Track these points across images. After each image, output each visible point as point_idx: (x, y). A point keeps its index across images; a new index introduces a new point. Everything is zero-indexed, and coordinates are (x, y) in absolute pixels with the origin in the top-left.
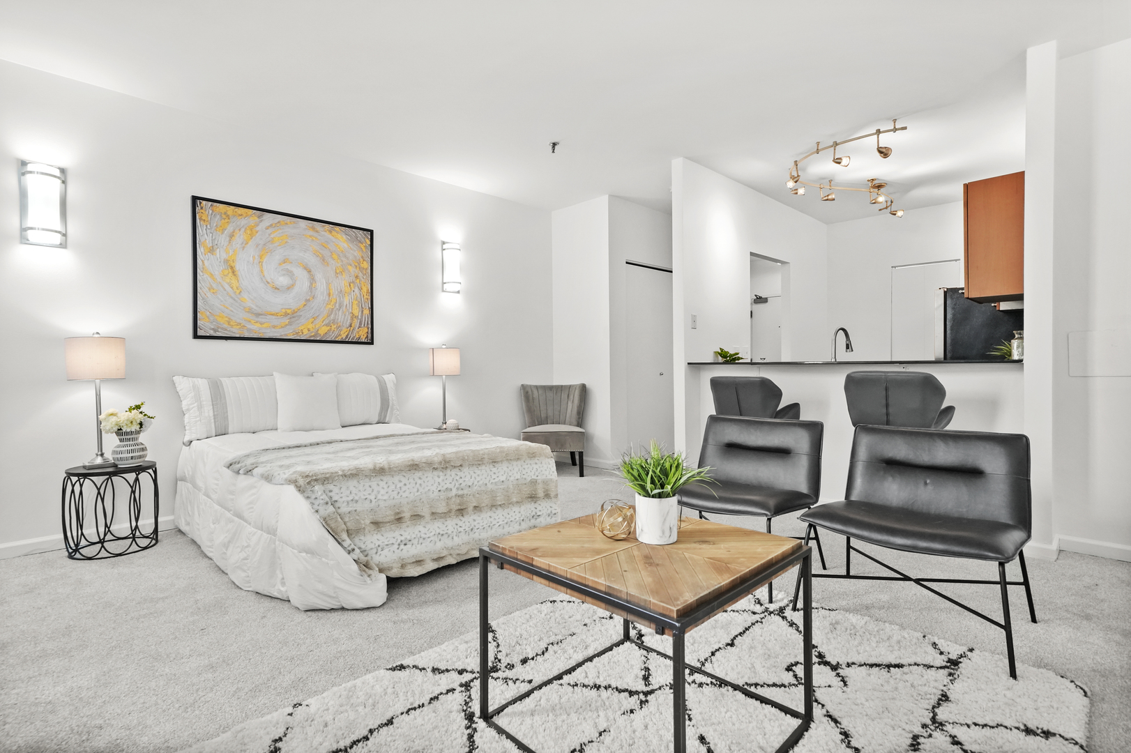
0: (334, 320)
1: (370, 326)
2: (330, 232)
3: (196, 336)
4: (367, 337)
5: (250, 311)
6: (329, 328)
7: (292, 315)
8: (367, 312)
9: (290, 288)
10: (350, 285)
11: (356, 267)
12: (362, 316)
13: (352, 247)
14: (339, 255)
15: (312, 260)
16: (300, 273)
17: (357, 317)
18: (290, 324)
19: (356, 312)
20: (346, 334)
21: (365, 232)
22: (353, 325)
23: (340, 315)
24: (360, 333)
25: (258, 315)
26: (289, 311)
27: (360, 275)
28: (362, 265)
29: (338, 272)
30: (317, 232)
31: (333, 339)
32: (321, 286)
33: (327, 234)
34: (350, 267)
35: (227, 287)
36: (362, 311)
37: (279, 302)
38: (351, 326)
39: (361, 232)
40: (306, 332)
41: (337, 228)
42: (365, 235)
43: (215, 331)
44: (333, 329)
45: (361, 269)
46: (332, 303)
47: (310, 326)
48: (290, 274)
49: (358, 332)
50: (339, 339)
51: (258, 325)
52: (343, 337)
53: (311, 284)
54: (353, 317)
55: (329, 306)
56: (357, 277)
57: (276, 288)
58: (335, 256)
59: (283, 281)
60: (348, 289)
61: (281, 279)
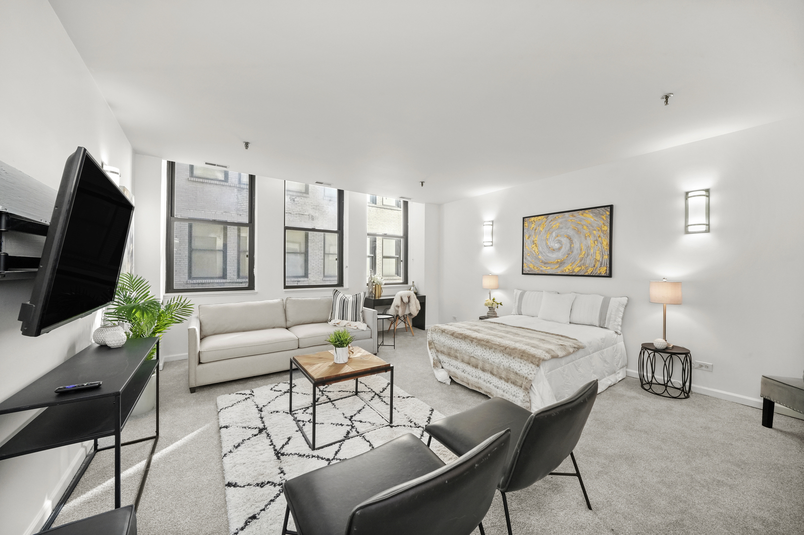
0: (583, 263)
1: (608, 266)
2: (582, 214)
3: (523, 274)
4: (606, 272)
5: (542, 262)
6: (580, 268)
7: (561, 263)
8: (606, 257)
9: (559, 249)
10: (594, 242)
11: (599, 230)
12: (602, 260)
13: (596, 219)
14: (587, 226)
15: (571, 232)
16: (565, 241)
17: (598, 261)
18: (559, 267)
19: (598, 257)
20: (591, 271)
21: (606, 208)
22: (596, 266)
23: (588, 260)
24: (601, 270)
25: (545, 263)
26: (559, 260)
27: (602, 235)
28: (603, 229)
29: (586, 236)
30: (575, 217)
31: (583, 274)
32: (576, 245)
33: (581, 216)
34: (595, 232)
35: (533, 252)
36: (603, 257)
37: (554, 256)
38: (594, 266)
39: (603, 209)
40: (567, 270)
41: (587, 211)
42: (606, 210)
43: (529, 271)
44: (583, 268)
45: (603, 231)
46: (583, 254)
47: (570, 268)
48: (560, 242)
49: (599, 270)
50: (587, 274)
51: (545, 268)
52: (589, 272)
53: (571, 245)
54: (596, 261)
55: (581, 256)
56: (599, 237)
57: (554, 250)
58: (585, 227)
59: (557, 246)
60: (593, 245)
61: (556, 245)
